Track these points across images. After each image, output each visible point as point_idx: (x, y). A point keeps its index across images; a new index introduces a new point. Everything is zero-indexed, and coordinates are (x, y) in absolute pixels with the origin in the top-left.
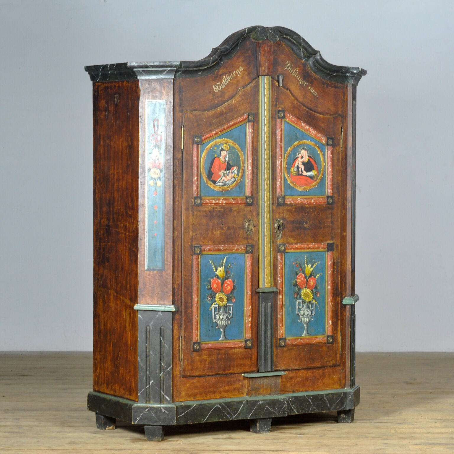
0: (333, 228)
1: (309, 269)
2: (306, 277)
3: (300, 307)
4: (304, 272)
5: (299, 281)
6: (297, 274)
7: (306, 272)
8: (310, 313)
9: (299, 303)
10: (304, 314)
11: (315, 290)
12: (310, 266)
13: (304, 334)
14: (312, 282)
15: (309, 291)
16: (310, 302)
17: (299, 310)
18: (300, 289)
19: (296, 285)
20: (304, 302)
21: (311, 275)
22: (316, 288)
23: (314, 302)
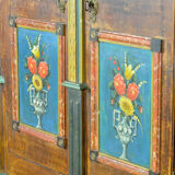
0: (163, 18)
1: (130, 71)
2: (125, 81)
3: (118, 119)
4: (123, 74)
5: (117, 84)
6: (114, 74)
7: (126, 74)
8: (130, 132)
9: (117, 114)
10: (122, 131)
11: (138, 103)
12: (130, 67)
13: (123, 156)
14: (133, 91)
15: (129, 102)
16: (130, 117)
17: (117, 123)
18: (117, 96)
19: (113, 88)
20: (123, 114)
21: (132, 80)
22: (138, 100)
23: (135, 118)
